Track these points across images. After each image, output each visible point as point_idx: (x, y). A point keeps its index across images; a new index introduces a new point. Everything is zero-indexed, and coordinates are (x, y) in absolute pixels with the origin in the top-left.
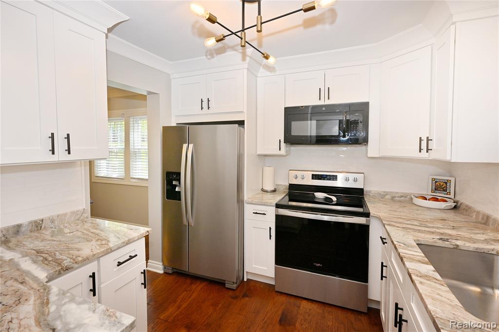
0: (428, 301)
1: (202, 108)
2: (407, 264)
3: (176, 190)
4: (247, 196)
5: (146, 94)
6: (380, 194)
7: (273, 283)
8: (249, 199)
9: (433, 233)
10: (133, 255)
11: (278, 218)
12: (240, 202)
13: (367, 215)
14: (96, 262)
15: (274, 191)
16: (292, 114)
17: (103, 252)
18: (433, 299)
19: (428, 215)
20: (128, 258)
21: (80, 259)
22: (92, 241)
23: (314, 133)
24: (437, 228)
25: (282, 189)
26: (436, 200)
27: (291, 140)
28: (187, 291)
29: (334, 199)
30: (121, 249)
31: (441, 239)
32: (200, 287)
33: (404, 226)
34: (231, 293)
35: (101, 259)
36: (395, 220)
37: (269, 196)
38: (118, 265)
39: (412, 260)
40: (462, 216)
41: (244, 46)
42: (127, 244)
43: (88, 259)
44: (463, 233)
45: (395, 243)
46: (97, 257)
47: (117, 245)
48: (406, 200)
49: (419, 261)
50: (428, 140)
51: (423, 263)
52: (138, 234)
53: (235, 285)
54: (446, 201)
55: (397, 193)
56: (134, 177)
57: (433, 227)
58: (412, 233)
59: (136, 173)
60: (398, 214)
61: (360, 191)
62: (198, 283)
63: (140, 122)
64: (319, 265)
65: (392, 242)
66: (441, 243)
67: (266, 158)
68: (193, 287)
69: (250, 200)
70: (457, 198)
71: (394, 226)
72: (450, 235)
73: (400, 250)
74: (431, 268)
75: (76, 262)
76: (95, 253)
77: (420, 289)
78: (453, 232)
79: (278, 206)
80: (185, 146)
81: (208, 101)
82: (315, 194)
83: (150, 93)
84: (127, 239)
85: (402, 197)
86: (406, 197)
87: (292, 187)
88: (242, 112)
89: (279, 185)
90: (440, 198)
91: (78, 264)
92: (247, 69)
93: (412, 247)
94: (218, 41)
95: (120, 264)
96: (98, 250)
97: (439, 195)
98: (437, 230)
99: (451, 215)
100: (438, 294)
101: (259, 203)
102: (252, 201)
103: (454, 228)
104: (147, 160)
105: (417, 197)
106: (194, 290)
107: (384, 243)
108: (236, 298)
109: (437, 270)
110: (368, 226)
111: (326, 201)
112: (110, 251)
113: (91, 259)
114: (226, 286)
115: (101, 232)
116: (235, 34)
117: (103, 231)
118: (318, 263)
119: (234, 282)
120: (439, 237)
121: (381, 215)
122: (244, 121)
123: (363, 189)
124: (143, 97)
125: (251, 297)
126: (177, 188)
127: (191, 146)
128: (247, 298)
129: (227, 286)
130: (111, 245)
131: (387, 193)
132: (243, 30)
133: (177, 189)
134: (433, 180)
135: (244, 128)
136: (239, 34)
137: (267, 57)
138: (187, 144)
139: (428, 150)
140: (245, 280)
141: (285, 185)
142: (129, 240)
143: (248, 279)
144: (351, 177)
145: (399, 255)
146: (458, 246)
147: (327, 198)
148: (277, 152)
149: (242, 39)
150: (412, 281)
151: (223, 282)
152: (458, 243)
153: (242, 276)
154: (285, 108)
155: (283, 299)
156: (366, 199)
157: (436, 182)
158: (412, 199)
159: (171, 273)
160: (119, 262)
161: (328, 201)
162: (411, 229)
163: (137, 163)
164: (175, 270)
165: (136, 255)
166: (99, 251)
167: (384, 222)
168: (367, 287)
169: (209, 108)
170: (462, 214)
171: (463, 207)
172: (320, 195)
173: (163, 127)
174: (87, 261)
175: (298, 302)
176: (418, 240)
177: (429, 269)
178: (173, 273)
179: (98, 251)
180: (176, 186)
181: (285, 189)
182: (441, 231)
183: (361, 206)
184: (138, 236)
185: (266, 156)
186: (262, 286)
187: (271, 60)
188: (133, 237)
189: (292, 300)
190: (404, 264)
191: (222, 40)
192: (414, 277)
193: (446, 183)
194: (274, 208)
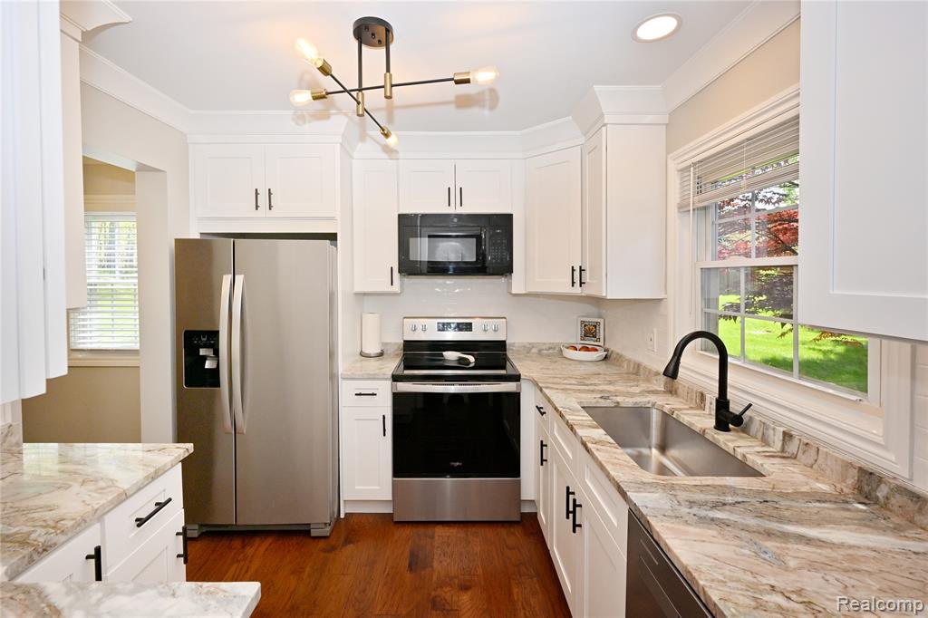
0: (609, 468)
1: (257, 207)
2: (579, 431)
3: (206, 367)
4: (342, 367)
5: (134, 170)
6: (524, 347)
7: (389, 510)
8: (346, 371)
9: (593, 391)
10: (163, 501)
11: (398, 398)
12: (333, 377)
13: (517, 378)
14: (98, 525)
15: (381, 354)
16: (409, 226)
17: (111, 502)
18: (613, 464)
19: (582, 370)
20: (154, 508)
21: (70, 523)
22: (70, 486)
23: (425, 258)
24: (595, 385)
25: (392, 350)
26: (586, 349)
27: (408, 267)
28: (238, 561)
29: (472, 359)
30: (142, 491)
31: (602, 397)
32: (262, 549)
33: (563, 387)
34: (322, 544)
35: (107, 518)
36: (551, 380)
37: (374, 363)
38: (139, 526)
39: (583, 426)
40: (614, 368)
41: (362, 115)
42: (153, 479)
43: (85, 521)
44: (620, 387)
45: (560, 409)
46: (99, 515)
47: (135, 484)
48: (554, 353)
49: (590, 426)
50: (581, 270)
51: (594, 428)
52: (172, 458)
53: (328, 529)
54: (597, 350)
55: (545, 344)
56: (81, 347)
57: (591, 384)
58: (573, 394)
59: (84, 338)
60: (551, 372)
61: (501, 345)
62: (257, 541)
63: (93, 224)
64: (458, 464)
65: (556, 409)
66: (603, 403)
67: (366, 297)
68: (250, 551)
69: (349, 373)
70: (607, 346)
71: (552, 388)
72: (609, 392)
73: (567, 417)
74: (602, 431)
75: (63, 531)
76: (96, 507)
77: (599, 457)
78: (611, 388)
79: (396, 378)
80: (227, 279)
81: (270, 194)
82: (444, 353)
83: (143, 168)
84: (152, 470)
85: (550, 349)
86: (554, 349)
87: (409, 345)
88: (332, 219)
89: (387, 344)
90: (590, 347)
91: (66, 534)
92: (341, 144)
93: (579, 411)
94: (315, 98)
95: (140, 522)
96: (99, 501)
97: (590, 342)
98: (597, 388)
99: (602, 368)
100: (616, 458)
101: (366, 377)
102: (353, 374)
103: (610, 383)
104: (137, 309)
105: (568, 348)
106: (252, 556)
107: (542, 414)
108: (333, 549)
109: (608, 433)
110: (519, 393)
111: (460, 363)
112: (124, 497)
113: (91, 520)
114: (312, 535)
115: (80, 467)
116: (349, 92)
117: (85, 464)
118: (455, 462)
119: (326, 524)
120: (599, 396)
121: (535, 375)
122: (336, 234)
123: (504, 342)
124: (126, 175)
125: (358, 541)
126: (207, 362)
127: (240, 279)
128: (352, 545)
129: (314, 533)
130: (124, 486)
131: (533, 345)
132: (360, 90)
133: (208, 365)
134: (582, 322)
135: (336, 246)
136: (354, 94)
137: (387, 135)
138: (231, 276)
139: (581, 283)
140: (342, 516)
141: (396, 344)
142: (156, 472)
143: (346, 514)
144: (491, 323)
145: (567, 423)
146: (618, 403)
147: (460, 359)
148: (387, 288)
149: (359, 103)
150: (588, 450)
151: (305, 528)
152: (619, 399)
153: (336, 510)
154: (399, 215)
155: (407, 531)
156: (510, 354)
157: (585, 326)
158: (561, 351)
159: (196, 536)
160: (137, 520)
161: (462, 364)
162: (570, 389)
163: (88, 316)
164: (204, 530)
165: (170, 500)
166: (105, 501)
167: (540, 385)
168: (519, 483)
169: (270, 207)
170: (613, 364)
171: (614, 356)
172: (451, 356)
173: (176, 240)
174: (83, 524)
175: (430, 530)
176: (581, 402)
177: (599, 433)
178: (202, 535)
179: (101, 502)
180: (204, 358)
181: (397, 350)
182: (600, 388)
183: (504, 367)
184: (172, 461)
185: (365, 294)
186: (371, 520)
187: (392, 141)
188: (163, 464)
189: (421, 530)
190: (575, 433)
191: (323, 97)
192: (589, 445)
193: (595, 326)
194: (389, 382)
